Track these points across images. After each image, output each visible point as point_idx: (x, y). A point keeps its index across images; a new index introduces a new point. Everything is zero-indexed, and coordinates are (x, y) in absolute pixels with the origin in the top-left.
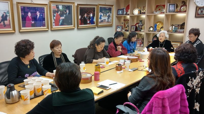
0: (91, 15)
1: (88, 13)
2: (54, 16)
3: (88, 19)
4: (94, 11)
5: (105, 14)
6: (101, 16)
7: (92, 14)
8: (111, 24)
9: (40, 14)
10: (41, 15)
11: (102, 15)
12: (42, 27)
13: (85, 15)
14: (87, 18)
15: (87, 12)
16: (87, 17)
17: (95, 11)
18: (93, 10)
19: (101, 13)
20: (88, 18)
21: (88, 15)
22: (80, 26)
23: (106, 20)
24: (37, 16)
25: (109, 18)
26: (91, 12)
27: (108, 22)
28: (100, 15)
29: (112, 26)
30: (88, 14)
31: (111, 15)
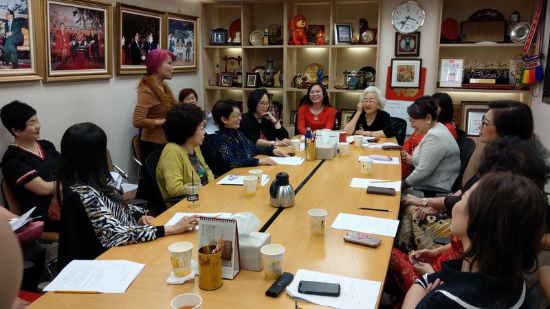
0: (151, 40)
3: (143, 49)
4: (158, 29)
5: (180, 40)
6: (172, 44)
7: (151, 35)
8: (194, 66)
11: (173, 41)
13: (137, 38)
14: (140, 47)
15: (141, 28)
16: (140, 43)
18: (154, 24)
19: (171, 37)
20: (143, 45)
22: (123, 67)
23: (184, 56)
25: (188, 51)
26: (150, 31)
27: (188, 61)
28: (171, 41)
29: (196, 72)
30: (144, 36)
31: (193, 42)
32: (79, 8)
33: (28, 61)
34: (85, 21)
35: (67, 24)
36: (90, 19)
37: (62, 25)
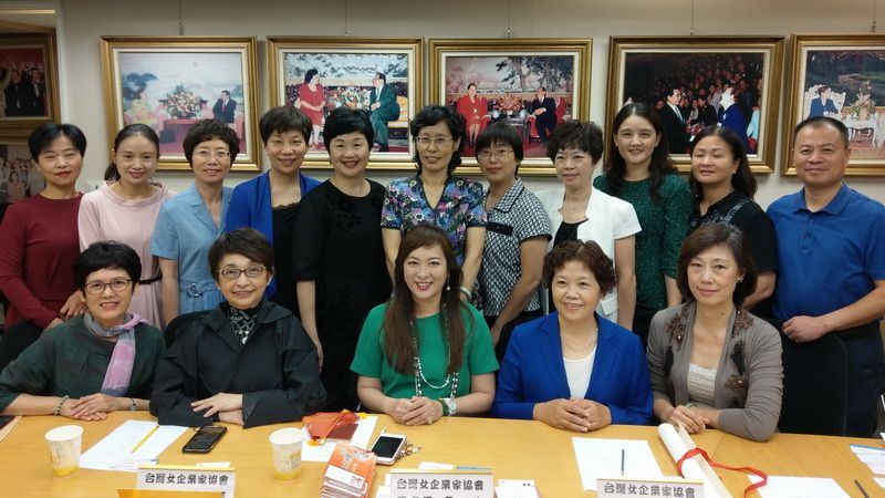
0: (727, 100)
1: (693, 90)
3: (693, 122)
7: (729, 90)
11: (830, 102)
13: (674, 101)
14: (686, 116)
15: (691, 79)
16: (686, 111)
17: (760, 76)
18: (741, 67)
20: (695, 115)
21: (697, 96)
32: (510, 57)
33: (405, 142)
34: (522, 77)
35: (482, 84)
36: (536, 72)
37: (473, 87)
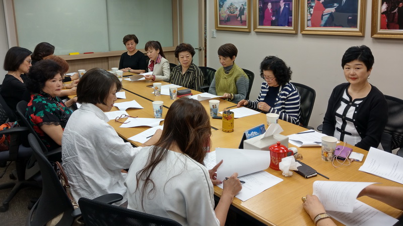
2: (312, 7)
9: (285, 5)
10: (287, 6)
12: (286, 27)
24: (280, 7)
